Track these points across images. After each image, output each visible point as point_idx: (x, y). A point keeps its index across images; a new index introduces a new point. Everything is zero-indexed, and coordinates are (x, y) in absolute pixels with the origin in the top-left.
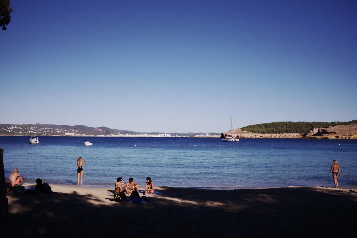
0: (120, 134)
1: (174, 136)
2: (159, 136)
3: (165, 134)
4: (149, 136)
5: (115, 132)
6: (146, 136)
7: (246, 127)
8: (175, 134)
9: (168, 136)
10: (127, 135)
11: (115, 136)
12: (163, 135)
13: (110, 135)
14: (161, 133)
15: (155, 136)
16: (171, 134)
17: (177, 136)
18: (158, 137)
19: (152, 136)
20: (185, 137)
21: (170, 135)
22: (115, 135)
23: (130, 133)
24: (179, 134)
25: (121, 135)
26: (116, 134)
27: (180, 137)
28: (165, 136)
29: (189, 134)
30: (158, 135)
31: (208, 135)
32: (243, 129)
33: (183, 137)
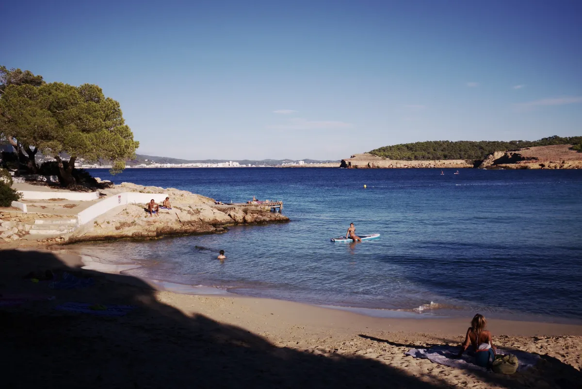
0: (156, 163)
1: (244, 166)
2: (220, 165)
3: (231, 162)
4: (205, 166)
5: (146, 160)
6: (200, 165)
7: (377, 150)
8: (246, 162)
9: (235, 166)
10: (169, 166)
11: (148, 167)
12: (227, 163)
13: (139, 166)
14: (225, 162)
15: (214, 166)
16: (241, 162)
17: (250, 166)
18: (218, 167)
19: (209, 167)
20: (263, 166)
21: (238, 164)
22: (147, 164)
23: (171, 161)
24: (253, 163)
25: (158, 165)
26: (150, 164)
27: (254, 166)
28: (231, 166)
29: (267, 162)
30: (219, 164)
31: (302, 164)
32: (373, 153)
33: (261, 166)
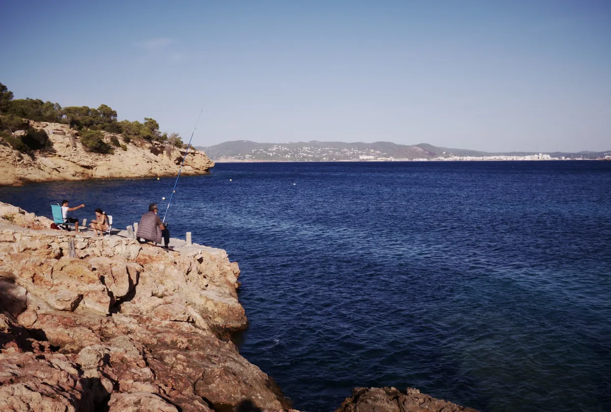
0: (455, 155)
1: (557, 159)
2: (528, 158)
3: (540, 154)
4: (510, 158)
5: (445, 153)
6: (504, 158)
8: (558, 154)
9: (546, 159)
10: (469, 158)
11: (446, 160)
12: (536, 156)
13: (437, 159)
14: (533, 154)
15: (521, 159)
16: (552, 155)
17: (563, 158)
18: (526, 160)
19: (515, 159)
20: (580, 159)
21: (549, 156)
22: (445, 157)
23: (471, 153)
24: (567, 155)
25: (457, 158)
26: (449, 157)
27: (568, 159)
28: (541, 159)
29: (584, 154)
30: (526, 157)
33: (577, 159)
